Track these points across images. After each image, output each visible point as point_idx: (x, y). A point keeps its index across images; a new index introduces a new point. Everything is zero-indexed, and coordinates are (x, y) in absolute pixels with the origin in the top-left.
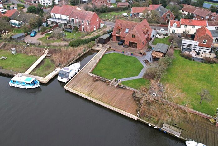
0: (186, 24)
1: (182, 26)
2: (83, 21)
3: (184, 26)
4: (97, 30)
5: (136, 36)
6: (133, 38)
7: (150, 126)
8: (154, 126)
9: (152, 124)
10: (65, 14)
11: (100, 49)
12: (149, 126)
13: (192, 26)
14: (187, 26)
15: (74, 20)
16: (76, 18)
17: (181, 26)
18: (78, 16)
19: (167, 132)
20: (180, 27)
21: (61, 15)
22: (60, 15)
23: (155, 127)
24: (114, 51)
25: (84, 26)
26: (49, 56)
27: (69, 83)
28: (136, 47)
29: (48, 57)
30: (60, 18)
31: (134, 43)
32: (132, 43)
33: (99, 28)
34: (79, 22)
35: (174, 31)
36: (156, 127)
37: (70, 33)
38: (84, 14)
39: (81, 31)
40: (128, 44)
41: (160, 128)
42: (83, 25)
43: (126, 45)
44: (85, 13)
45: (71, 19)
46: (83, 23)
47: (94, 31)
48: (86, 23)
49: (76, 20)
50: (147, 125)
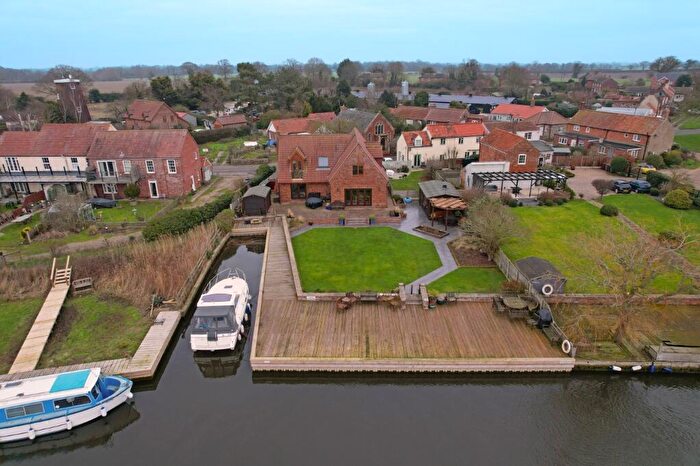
0: (442, 136)
1: (436, 143)
2: (150, 163)
3: (439, 141)
4: (198, 189)
5: (366, 167)
6: (358, 177)
7: (619, 369)
8: (631, 367)
9: (622, 364)
10: (66, 151)
11: (264, 229)
12: (617, 372)
13: (457, 140)
14: (448, 141)
15: (110, 164)
16: (122, 155)
17: (433, 142)
18: (125, 150)
19: (674, 369)
20: (431, 145)
21: (46, 160)
22: (40, 159)
23: (635, 369)
24: (311, 224)
25: (158, 179)
26: (85, 288)
27: (258, 344)
28: (368, 202)
29: (77, 289)
30: (41, 168)
31: (362, 191)
32: (355, 191)
33: (204, 184)
34: (137, 169)
35: (417, 158)
36: (637, 368)
37: (107, 210)
38: (149, 142)
39: (148, 197)
40: (343, 199)
41: (650, 364)
42: (151, 177)
43: (336, 202)
44: (150, 138)
45: (99, 164)
46: (151, 169)
47: (193, 193)
48: (165, 168)
49: (120, 165)
50: (610, 371)
